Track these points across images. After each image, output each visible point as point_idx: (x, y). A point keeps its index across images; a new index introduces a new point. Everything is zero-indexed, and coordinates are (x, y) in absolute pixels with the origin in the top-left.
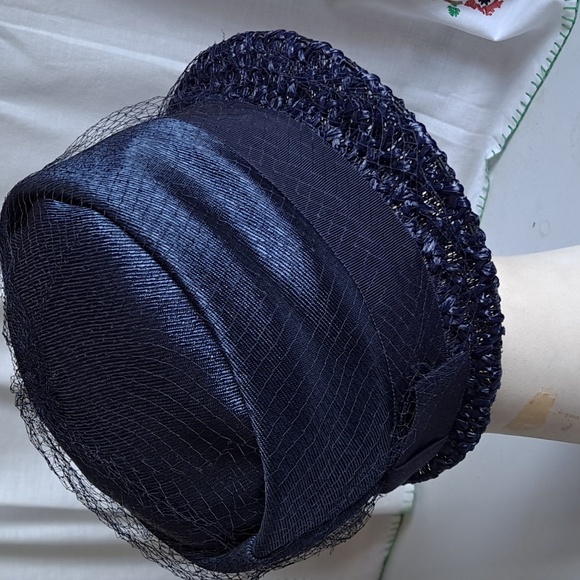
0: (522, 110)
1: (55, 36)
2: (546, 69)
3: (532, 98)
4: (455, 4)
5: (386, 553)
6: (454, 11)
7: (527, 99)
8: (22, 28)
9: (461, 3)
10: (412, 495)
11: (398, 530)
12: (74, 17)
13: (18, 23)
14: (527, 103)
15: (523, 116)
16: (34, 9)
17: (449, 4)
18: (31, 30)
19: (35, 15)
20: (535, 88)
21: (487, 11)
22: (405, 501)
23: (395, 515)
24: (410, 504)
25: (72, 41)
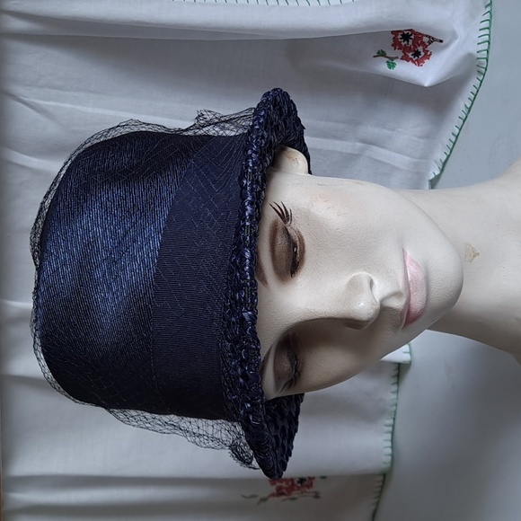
0: (454, 139)
1: (78, 107)
2: (469, 106)
3: (460, 130)
4: (392, 59)
5: (373, 507)
6: (391, 65)
7: (457, 131)
8: (52, 103)
9: (397, 58)
10: (390, 458)
11: (382, 487)
12: (91, 92)
13: (48, 100)
14: (456, 134)
15: (454, 144)
16: (60, 88)
17: (387, 59)
18: (59, 104)
19: (62, 92)
20: (462, 121)
21: (419, 62)
22: (385, 463)
23: (379, 475)
24: (389, 465)
25: (90, 110)
